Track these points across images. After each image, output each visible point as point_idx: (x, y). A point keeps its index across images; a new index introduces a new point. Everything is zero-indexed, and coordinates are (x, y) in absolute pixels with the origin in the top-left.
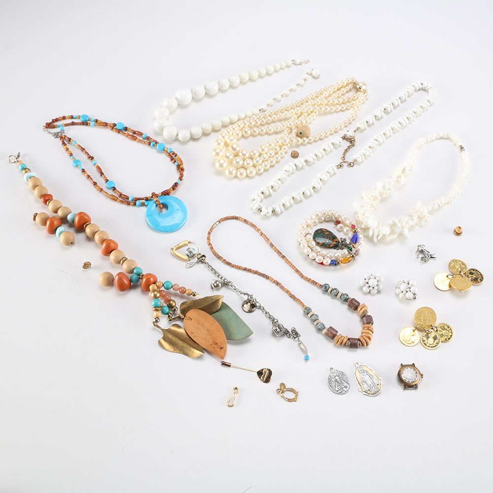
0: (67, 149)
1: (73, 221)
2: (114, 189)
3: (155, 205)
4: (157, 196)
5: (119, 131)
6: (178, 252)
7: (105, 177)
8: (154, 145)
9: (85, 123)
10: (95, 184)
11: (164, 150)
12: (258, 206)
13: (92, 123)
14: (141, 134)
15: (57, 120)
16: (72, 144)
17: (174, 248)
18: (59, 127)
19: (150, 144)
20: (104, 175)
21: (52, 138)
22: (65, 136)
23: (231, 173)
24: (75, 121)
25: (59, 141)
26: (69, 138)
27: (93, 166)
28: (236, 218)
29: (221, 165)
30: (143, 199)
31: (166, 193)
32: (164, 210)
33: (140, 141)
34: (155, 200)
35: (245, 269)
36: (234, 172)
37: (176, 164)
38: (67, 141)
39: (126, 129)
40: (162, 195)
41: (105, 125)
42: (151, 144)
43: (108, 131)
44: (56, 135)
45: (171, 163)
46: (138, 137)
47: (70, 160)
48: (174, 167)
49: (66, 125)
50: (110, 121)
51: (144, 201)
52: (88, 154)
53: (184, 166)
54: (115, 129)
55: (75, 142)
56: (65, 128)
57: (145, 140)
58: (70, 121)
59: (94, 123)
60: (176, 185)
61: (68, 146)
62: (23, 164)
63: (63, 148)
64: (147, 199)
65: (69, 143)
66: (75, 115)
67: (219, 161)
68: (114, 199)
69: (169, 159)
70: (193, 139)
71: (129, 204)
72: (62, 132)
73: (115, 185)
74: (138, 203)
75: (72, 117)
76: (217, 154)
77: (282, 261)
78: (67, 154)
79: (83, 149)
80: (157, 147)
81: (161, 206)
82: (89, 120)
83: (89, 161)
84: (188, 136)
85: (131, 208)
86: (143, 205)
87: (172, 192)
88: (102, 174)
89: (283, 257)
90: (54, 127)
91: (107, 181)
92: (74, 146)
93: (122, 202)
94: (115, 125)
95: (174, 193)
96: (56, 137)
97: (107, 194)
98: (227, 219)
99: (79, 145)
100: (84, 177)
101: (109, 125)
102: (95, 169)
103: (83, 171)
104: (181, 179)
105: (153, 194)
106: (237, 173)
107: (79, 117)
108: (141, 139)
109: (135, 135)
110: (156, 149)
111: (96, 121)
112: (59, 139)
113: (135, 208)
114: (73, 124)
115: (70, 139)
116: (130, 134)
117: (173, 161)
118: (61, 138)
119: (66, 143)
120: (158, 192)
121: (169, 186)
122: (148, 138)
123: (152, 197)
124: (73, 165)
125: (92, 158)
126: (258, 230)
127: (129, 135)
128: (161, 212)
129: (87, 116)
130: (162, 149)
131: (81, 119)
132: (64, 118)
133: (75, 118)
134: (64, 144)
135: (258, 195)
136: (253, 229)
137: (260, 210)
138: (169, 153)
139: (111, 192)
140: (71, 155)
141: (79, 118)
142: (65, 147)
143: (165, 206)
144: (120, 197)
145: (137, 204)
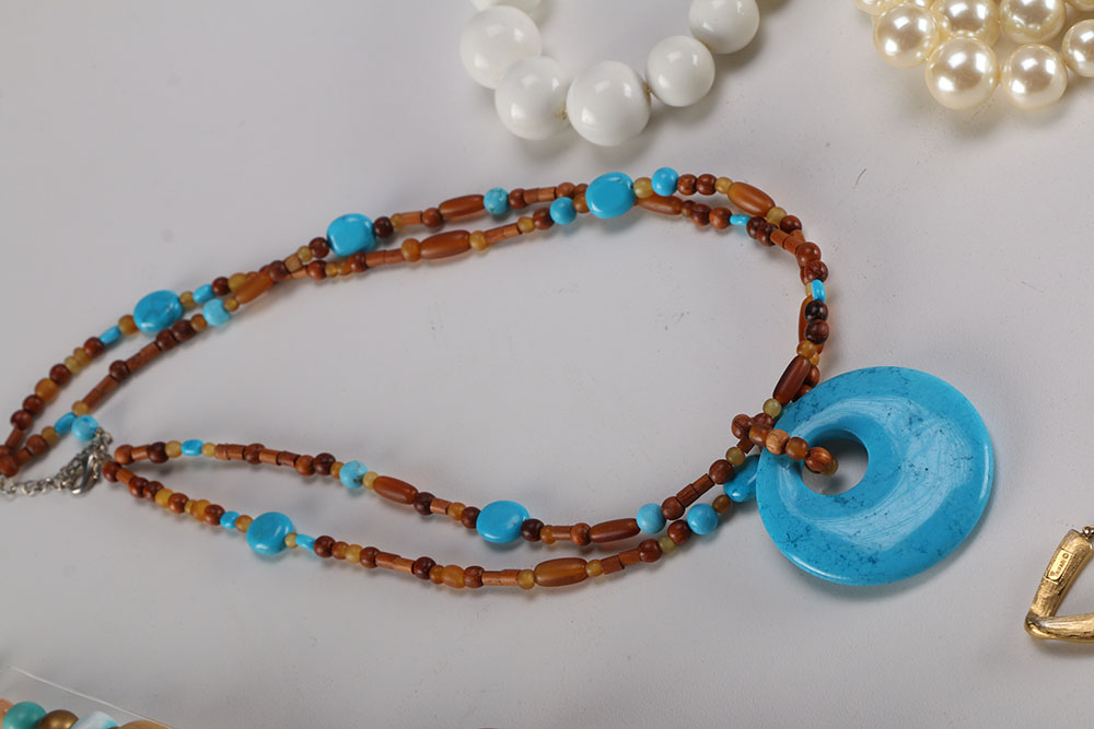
0: (180, 503)
2: (532, 530)
3: (785, 473)
4: (765, 423)
5: (360, 262)
6: (1065, 618)
7: (447, 506)
8: (571, 213)
9: (178, 331)
10: (425, 569)
11: (636, 200)
13: (211, 310)
14: (469, 206)
15: (33, 407)
16: (182, 467)
17: (1038, 609)
18: (64, 430)
19: (547, 221)
20: (441, 503)
21: (68, 505)
22: (127, 450)
23: (1037, 80)
24: (125, 352)
25: (111, 497)
26: (150, 449)
27: (354, 493)
29: (966, 77)
30: (704, 484)
31: (796, 385)
32: (851, 472)
33: (491, 240)
34: (772, 445)
36: (1051, 66)
37: (739, 221)
38: (146, 468)
39: (384, 229)
40: (784, 405)
41: (276, 277)
42: (556, 216)
43: (309, 301)
44: (80, 476)
45: (709, 241)
46: (471, 228)
47: (234, 548)
48: (738, 245)
49: (96, 399)
50: (287, 241)
51: (717, 490)
52: (295, 459)
53: (786, 204)
54: (336, 263)
55: (189, 444)
56: (100, 417)
57: (513, 219)
58: (98, 372)
59: (216, 303)
60: (815, 324)
61: (173, 485)
62: (18, 707)
63: (153, 517)
64: (726, 471)
65: (166, 472)
66: (101, 327)
67: (942, 68)
68: (564, 577)
69: (685, 228)
70: (732, 57)
71: (652, 553)
72: (97, 439)
73: (520, 511)
74: (694, 518)
75: (95, 348)
76: (910, 39)
78: (191, 530)
79: (252, 455)
80: (594, 208)
81: (824, 455)
82: (184, 310)
83: (319, 488)
84: (700, 58)
85: (679, 568)
86: (725, 511)
87: (821, 360)
88: (424, 503)
90: (43, 447)
91: (470, 517)
92: (199, 465)
93: (615, 567)
94: (321, 246)
95: (833, 361)
96: (88, 483)
97: (517, 573)
99: (222, 448)
100: (350, 580)
101: (293, 266)
102: (370, 503)
103: (327, 547)
104: (813, 268)
105: (743, 426)
106: (1067, 63)
107: (128, 327)
108: (486, 225)
109: (448, 229)
110: (593, 221)
111: (221, 287)
112: (105, 483)
113: (699, 554)
114: (123, 373)
115: (159, 451)
116: (421, 238)
117: (716, 221)
118: (113, 471)
119: (150, 477)
120: (756, 398)
121: (787, 345)
122: (519, 200)
123: (746, 444)
124: (260, 556)
125: (322, 466)
127: (421, 246)
128: (835, 485)
129: (158, 298)
130: (623, 197)
131: (143, 326)
132: (61, 376)
133: (114, 344)
134: (145, 490)
138: (669, 200)
139: (526, 557)
140: (215, 514)
141: (134, 329)
142: (161, 498)
143: (843, 443)
144: (587, 552)
145: (693, 524)
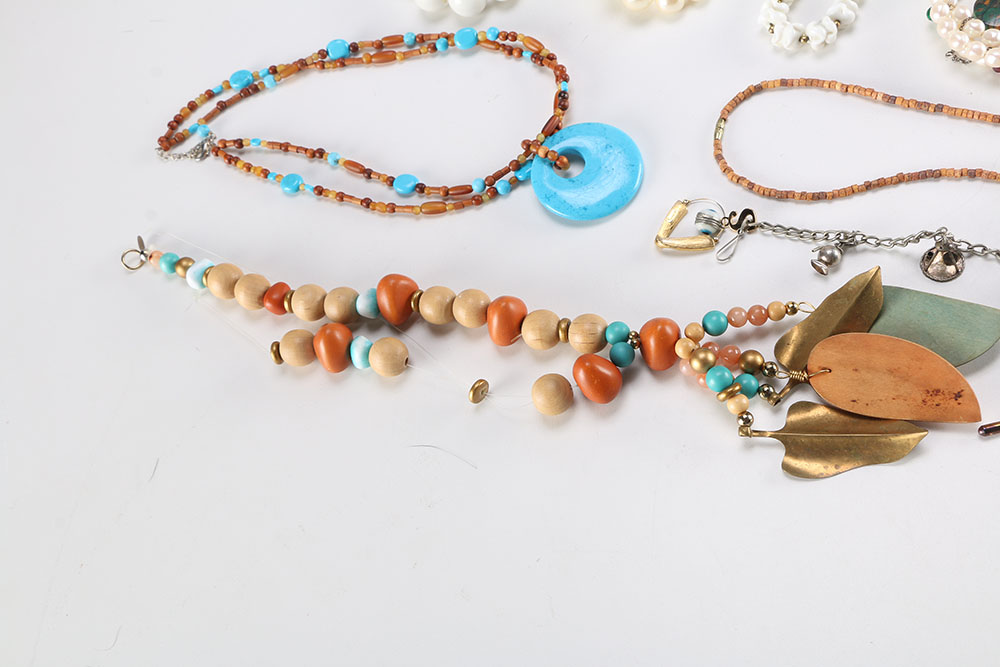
0: (249, 167)
1: (377, 309)
2: (420, 188)
3: (546, 168)
4: (538, 144)
5: (342, 63)
6: (674, 239)
7: (379, 176)
8: (447, 45)
9: (251, 90)
10: (367, 203)
11: (478, 42)
12: (795, 32)
13: (268, 81)
14: (397, 40)
15: (179, 120)
16: (249, 152)
17: (661, 235)
18: (194, 131)
19: (434, 49)
20: (376, 174)
21: (195, 165)
22: (224, 142)
24: (224, 97)
25: (215, 163)
26: (235, 142)
27: (333, 168)
28: (758, 89)
30: (507, 171)
31: (552, 129)
32: (575, 170)
33: (406, 56)
34: (541, 153)
35: (869, 187)
37: (527, 55)
38: (233, 151)
39: (354, 48)
40: (546, 137)
41: (301, 66)
42: (438, 46)
43: (314, 79)
44: (200, 153)
45: (512, 63)
46: (396, 50)
47: (270, 188)
48: (526, 65)
49: (209, 118)
50: (308, 51)
51: (512, 174)
52: (306, 150)
53: (550, 48)
54: (330, 62)
55: (254, 141)
56: (211, 126)
57: (417, 47)
58: (212, 105)
59: (271, 76)
60: (562, 101)
61: (245, 159)
62: (165, 255)
63: (235, 174)
64: (517, 166)
65: (241, 153)
66: (214, 87)
68: (435, 211)
69: (501, 56)
71: (478, 201)
72: (209, 136)
73: (415, 179)
74: (500, 185)
75: (210, 95)
77: (942, 120)
78: (253, 180)
79: (285, 147)
80: (458, 44)
81: (565, 160)
82: (254, 80)
83: (316, 164)
85: (490, 209)
86: (515, 183)
87: (563, 118)
88: (368, 174)
89: (939, 109)
90: (182, 139)
91: (390, 181)
92: (258, 151)
93: (460, 206)
94: (323, 54)
95: (567, 121)
96: (204, 155)
97: (413, 207)
98: (737, 102)
99: (269, 143)
100: (329, 206)
101: (309, 62)
102: (342, 173)
103: (320, 191)
104: (562, 76)
105: (527, 145)
107: (227, 86)
108: (404, 49)
109: (384, 50)
110: (456, 51)
111: (273, 70)
112: (212, 156)
113: (499, 203)
114: (223, 107)
115: (240, 143)
116: (372, 54)
117: (516, 54)
118: (216, 151)
119: (234, 155)
120: (534, 133)
121: (549, 112)
122: (421, 39)
123: (527, 153)
124: (285, 193)
125: (319, 154)
126: (831, 85)
127: (372, 57)
128: (567, 176)
129: (241, 73)
130: (473, 39)
131: (234, 86)
132: (193, 107)
133: (219, 94)
134: (231, 160)
135: (775, 9)
136: (814, 92)
137: (804, 39)
138: (494, 43)
139: (417, 200)
140: (266, 173)
141: (230, 87)
142: (239, 165)
143: (574, 157)
144: (447, 200)
145: (499, 189)
